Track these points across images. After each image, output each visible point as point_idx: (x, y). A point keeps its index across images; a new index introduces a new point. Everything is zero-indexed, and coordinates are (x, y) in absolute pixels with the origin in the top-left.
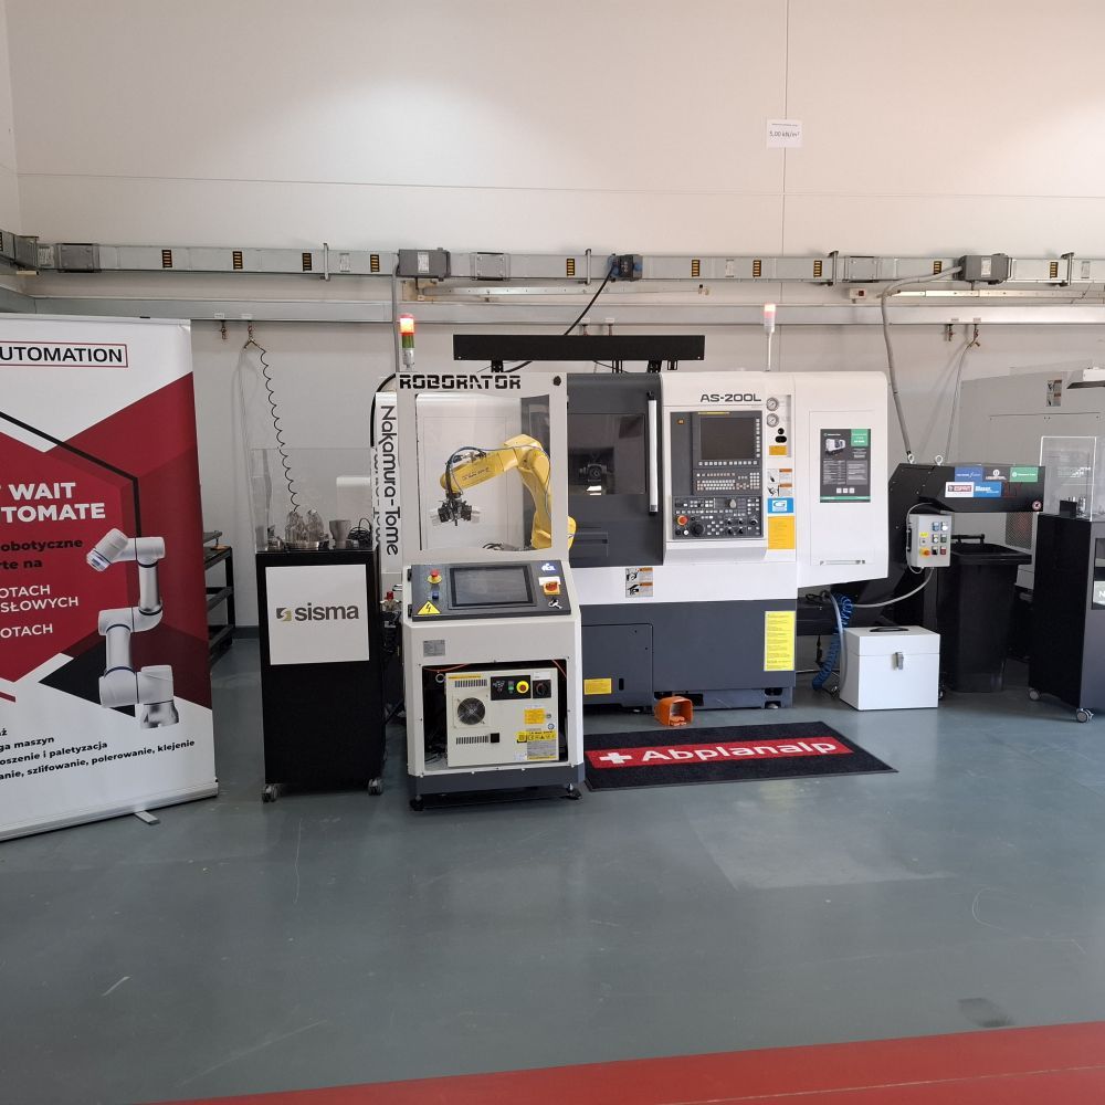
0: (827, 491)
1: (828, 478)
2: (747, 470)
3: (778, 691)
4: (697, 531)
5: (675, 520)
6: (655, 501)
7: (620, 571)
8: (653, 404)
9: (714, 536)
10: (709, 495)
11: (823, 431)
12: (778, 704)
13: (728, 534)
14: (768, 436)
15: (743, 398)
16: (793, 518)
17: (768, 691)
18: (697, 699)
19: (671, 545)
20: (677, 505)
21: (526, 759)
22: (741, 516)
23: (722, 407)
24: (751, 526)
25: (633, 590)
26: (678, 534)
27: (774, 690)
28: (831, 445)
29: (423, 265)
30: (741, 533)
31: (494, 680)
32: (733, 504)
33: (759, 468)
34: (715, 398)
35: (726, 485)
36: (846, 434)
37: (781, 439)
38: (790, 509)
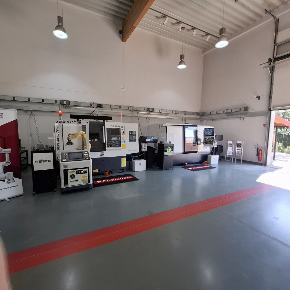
0: (130, 140)
1: (130, 138)
2: (118, 137)
3: (123, 170)
4: (111, 146)
5: (107, 144)
6: (104, 141)
7: (99, 152)
8: (104, 127)
9: (113, 147)
10: (113, 141)
11: (129, 131)
12: (124, 171)
13: (116, 146)
14: (121, 132)
15: (118, 126)
16: (125, 144)
17: (122, 170)
18: (111, 172)
19: (107, 148)
20: (108, 142)
21: (82, 183)
23: (114, 127)
24: (119, 145)
25: (101, 155)
26: (108, 147)
27: (123, 169)
28: (130, 133)
29: (65, 103)
30: (118, 146)
31: (76, 171)
32: (116, 142)
33: (120, 137)
34: (113, 126)
35: (115, 139)
36: (132, 132)
37: (123, 132)
38: (125, 143)
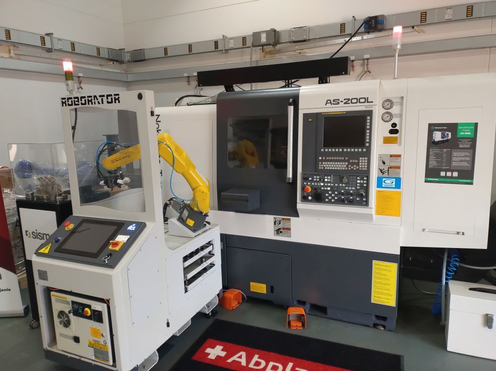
0: (432, 174)
1: (433, 163)
2: (357, 156)
3: (384, 319)
4: (318, 197)
5: (303, 188)
6: (290, 175)
7: (272, 217)
8: (291, 109)
9: (330, 202)
10: (329, 173)
11: (430, 125)
12: (384, 327)
13: (341, 202)
14: (379, 130)
15: (358, 100)
16: (400, 193)
19: (300, 206)
20: (305, 179)
21: (93, 358)
22: (352, 189)
23: (342, 108)
24: (361, 198)
25: (278, 232)
26: (305, 199)
28: (438, 136)
29: (264, 39)
30: (351, 203)
31: (73, 303)
32: (345, 180)
33: (368, 154)
34: (336, 102)
35: (341, 166)
36: (453, 127)
37: (394, 131)
38: (398, 185)
